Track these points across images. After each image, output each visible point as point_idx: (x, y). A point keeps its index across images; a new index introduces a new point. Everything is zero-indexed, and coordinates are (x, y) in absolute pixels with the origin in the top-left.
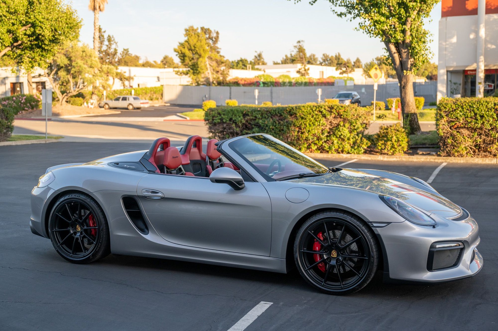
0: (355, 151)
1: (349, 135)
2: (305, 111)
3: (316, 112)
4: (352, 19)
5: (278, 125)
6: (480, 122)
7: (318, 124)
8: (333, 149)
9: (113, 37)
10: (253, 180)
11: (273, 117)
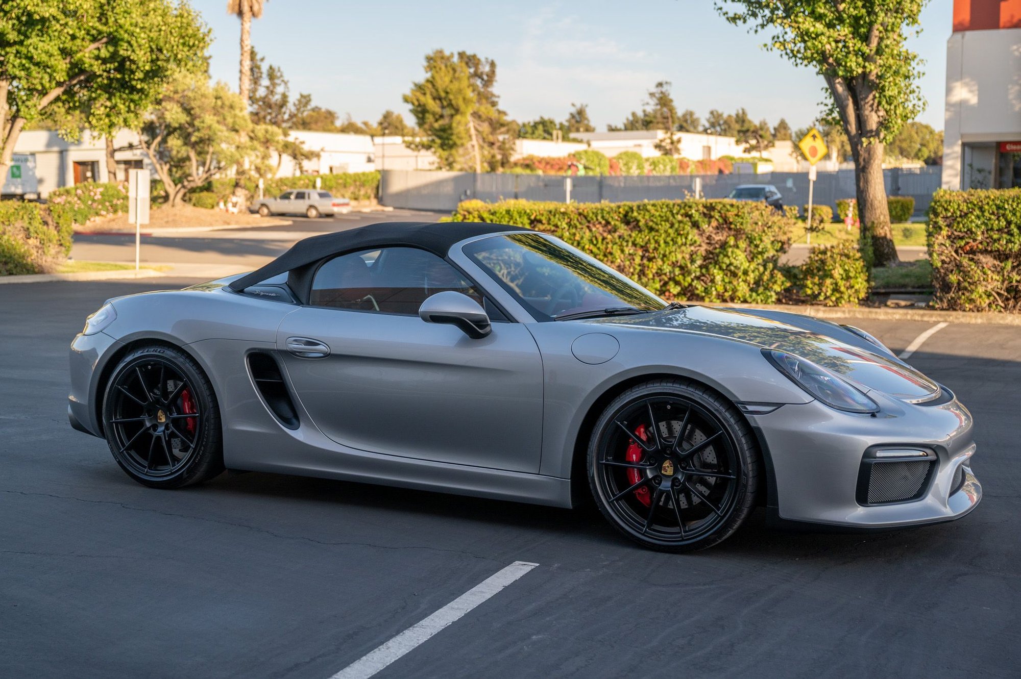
0: (758, 298)
1: (746, 265)
2: (657, 214)
3: (679, 217)
4: (759, 28)
5: (602, 243)
6: (1018, 240)
7: (684, 240)
8: (714, 293)
9: (279, 71)
10: (508, 318)
11: (591, 225)
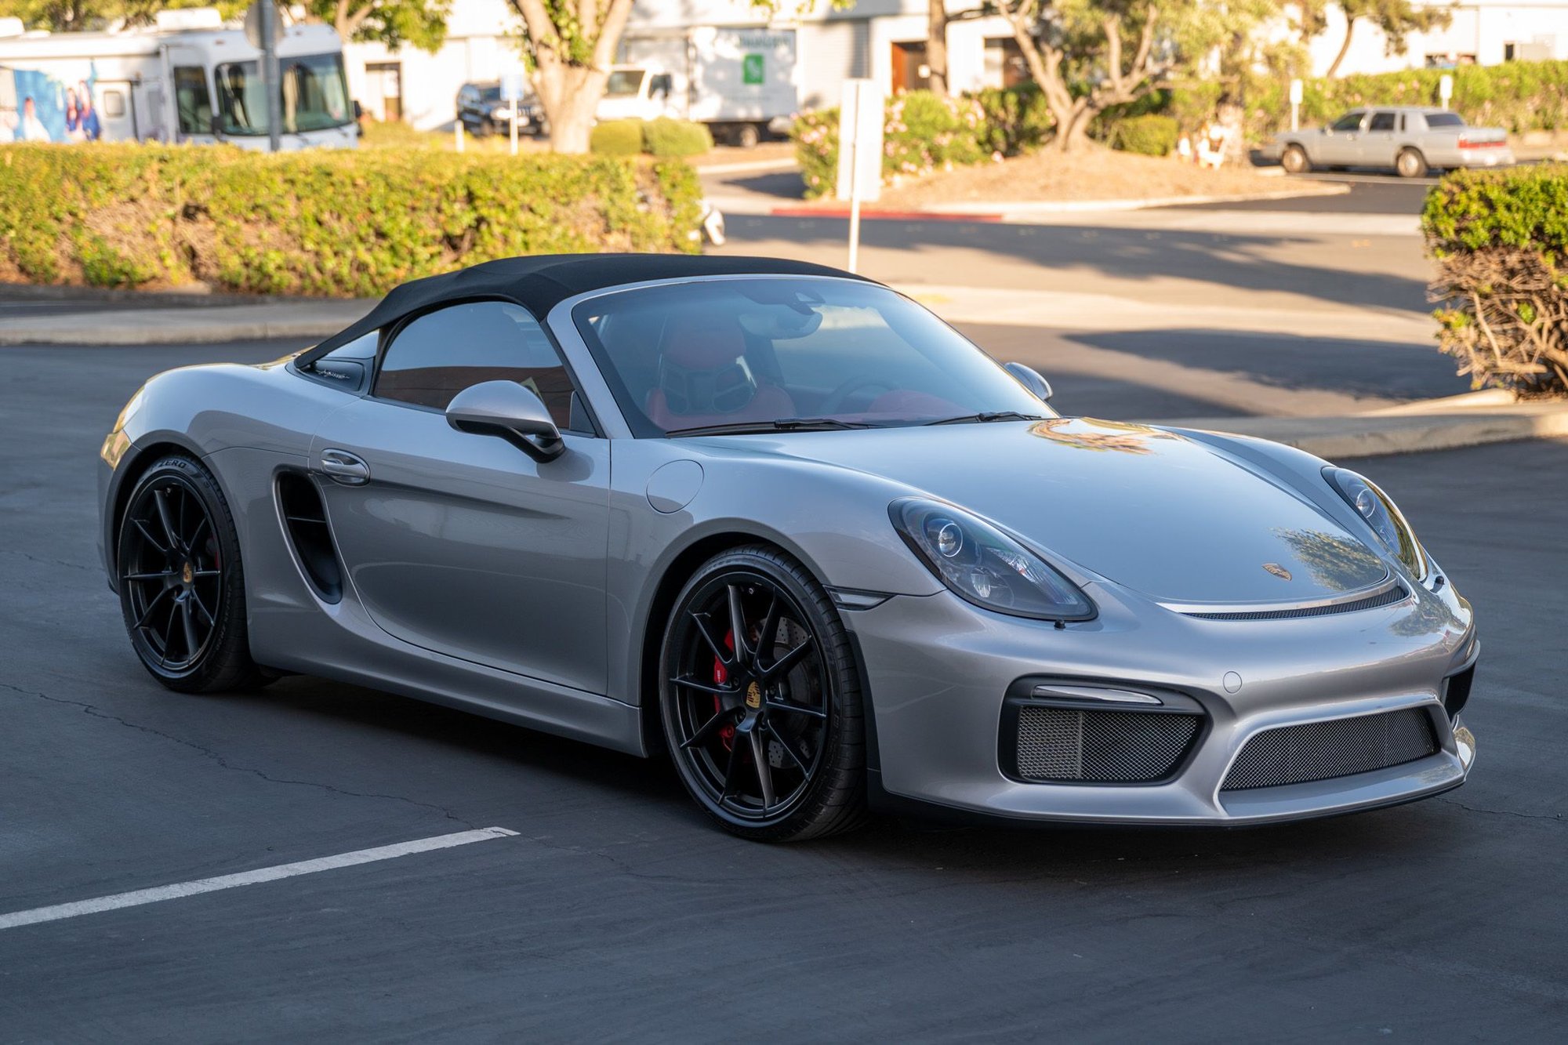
10: (599, 433)
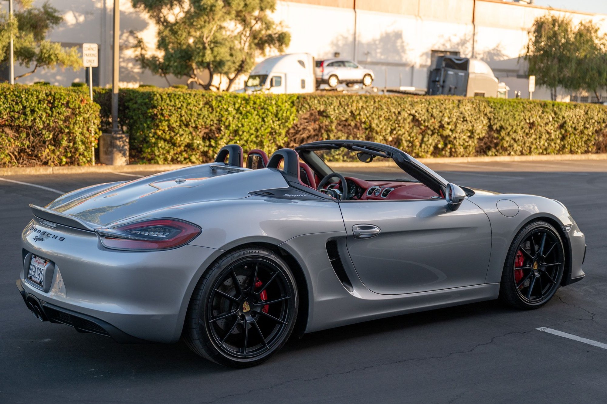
6: (31, 118)
